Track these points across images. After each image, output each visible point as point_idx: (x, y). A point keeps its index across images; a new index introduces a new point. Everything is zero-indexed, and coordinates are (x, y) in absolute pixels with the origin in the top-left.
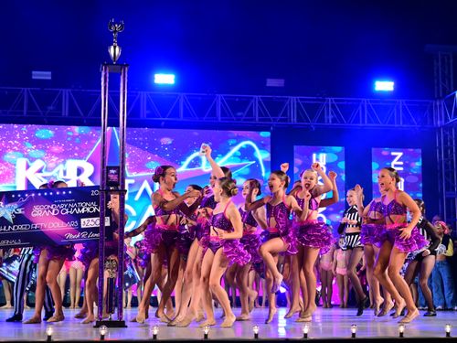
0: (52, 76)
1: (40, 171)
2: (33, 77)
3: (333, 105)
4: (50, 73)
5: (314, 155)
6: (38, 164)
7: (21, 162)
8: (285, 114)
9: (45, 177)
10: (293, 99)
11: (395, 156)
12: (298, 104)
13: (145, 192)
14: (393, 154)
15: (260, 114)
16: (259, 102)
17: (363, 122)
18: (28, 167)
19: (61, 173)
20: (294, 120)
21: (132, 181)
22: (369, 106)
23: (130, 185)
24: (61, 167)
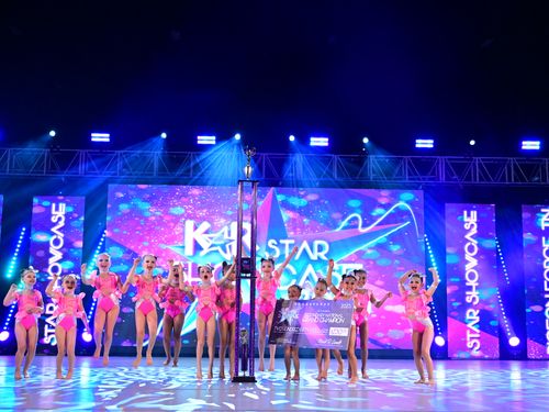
0: (217, 141)
1: (206, 232)
2: (199, 142)
3: (480, 164)
4: (214, 138)
5: (465, 212)
6: (205, 225)
7: (190, 224)
8: (433, 174)
9: (211, 238)
10: (442, 160)
11: (545, 213)
12: (446, 164)
13: (305, 251)
14: (543, 210)
15: (410, 174)
16: (409, 163)
17: (510, 180)
18: (195, 228)
19: (226, 234)
20: (443, 179)
21: (292, 242)
22: (515, 165)
23: (290, 245)
24: (225, 229)
